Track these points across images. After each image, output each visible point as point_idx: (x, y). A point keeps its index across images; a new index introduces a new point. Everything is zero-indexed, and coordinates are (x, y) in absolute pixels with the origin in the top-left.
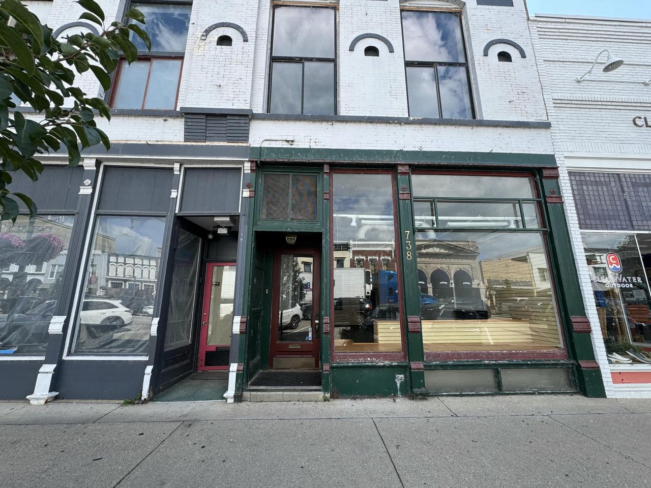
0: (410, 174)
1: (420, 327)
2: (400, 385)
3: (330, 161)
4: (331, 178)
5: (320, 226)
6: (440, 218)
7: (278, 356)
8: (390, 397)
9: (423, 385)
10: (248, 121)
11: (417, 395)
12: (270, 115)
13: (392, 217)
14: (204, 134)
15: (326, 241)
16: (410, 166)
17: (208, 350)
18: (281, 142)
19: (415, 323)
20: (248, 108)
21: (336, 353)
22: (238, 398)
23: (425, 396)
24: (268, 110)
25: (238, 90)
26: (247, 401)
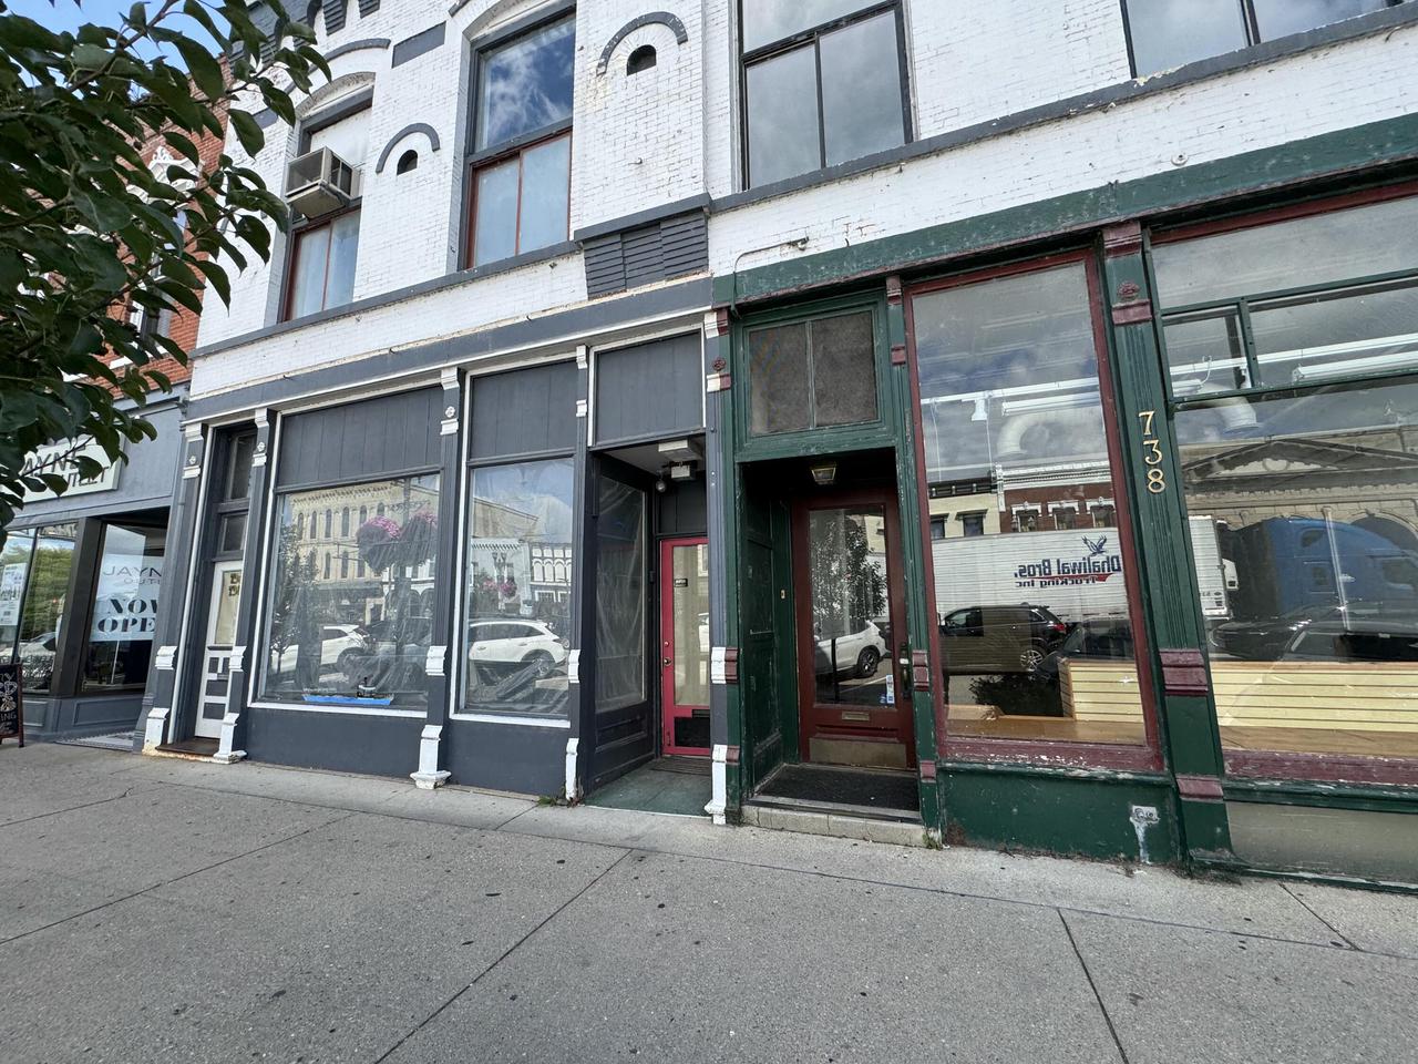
0: (1148, 248)
1: (1205, 682)
2: (1146, 832)
3: (902, 266)
4: (907, 309)
5: (889, 431)
6: (1263, 359)
7: (818, 735)
8: (1116, 862)
9: (1225, 842)
10: (702, 223)
11: (1204, 868)
12: (750, 195)
13: (1095, 381)
14: (622, 275)
15: (907, 466)
16: (1145, 222)
17: (677, 715)
18: (779, 248)
19: (1189, 670)
20: (701, 191)
21: (951, 737)
22: (734, 817)
23: (1232, 873)
24: (745, 183)
25: (676, 160)
26: (752, 825)
